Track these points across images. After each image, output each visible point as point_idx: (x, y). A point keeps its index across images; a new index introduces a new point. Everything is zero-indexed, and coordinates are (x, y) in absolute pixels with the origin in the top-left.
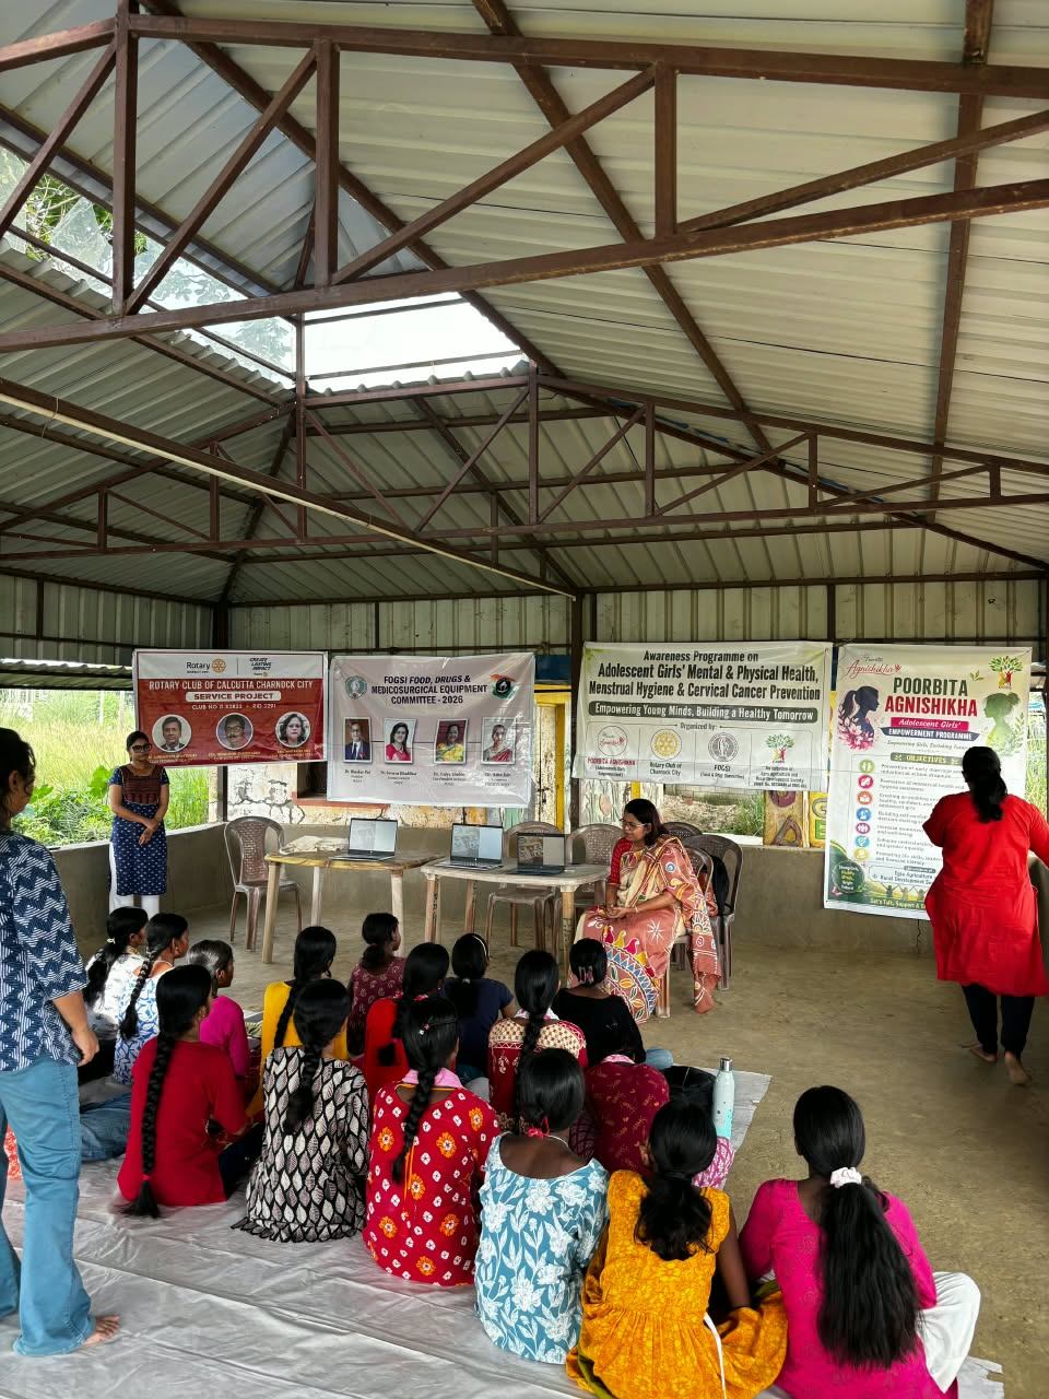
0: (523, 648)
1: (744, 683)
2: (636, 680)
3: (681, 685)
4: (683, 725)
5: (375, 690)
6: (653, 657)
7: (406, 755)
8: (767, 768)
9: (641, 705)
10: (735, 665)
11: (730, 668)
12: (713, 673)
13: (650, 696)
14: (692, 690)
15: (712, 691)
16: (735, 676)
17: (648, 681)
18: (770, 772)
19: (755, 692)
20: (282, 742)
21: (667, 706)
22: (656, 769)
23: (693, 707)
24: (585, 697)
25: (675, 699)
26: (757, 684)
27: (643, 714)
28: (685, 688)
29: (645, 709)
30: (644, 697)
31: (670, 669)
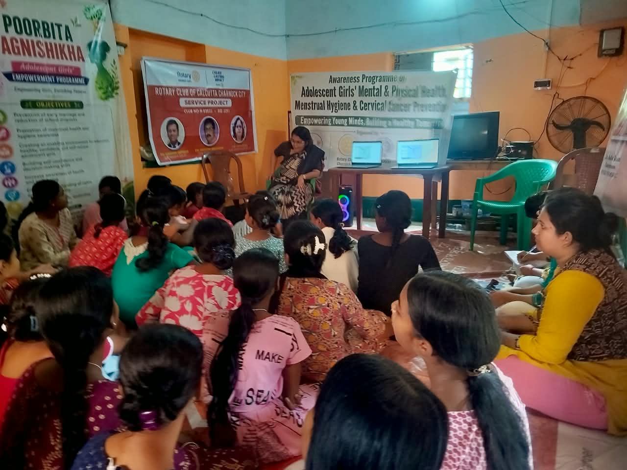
1: (396, 100)
2: (326, 99)
3: (355, 102)
4: (358, 132)
6: (334, 80)
9: (331, 117)
10: (390, 84)
11: (387, 87)
12: (376, 91)
13: (336, 111)
14: (363, 105)
15: (375, 106)
16: (390, 94)
17: (333, 100)
19: (403, 107)
21: (347, 118)
23: (364, 118)
25: (351, 113)
26: (405, 99)
27: (333, 125)
28: (358, 104)
29: (334, 120)
30: (332, 112)
31: (346, 90)
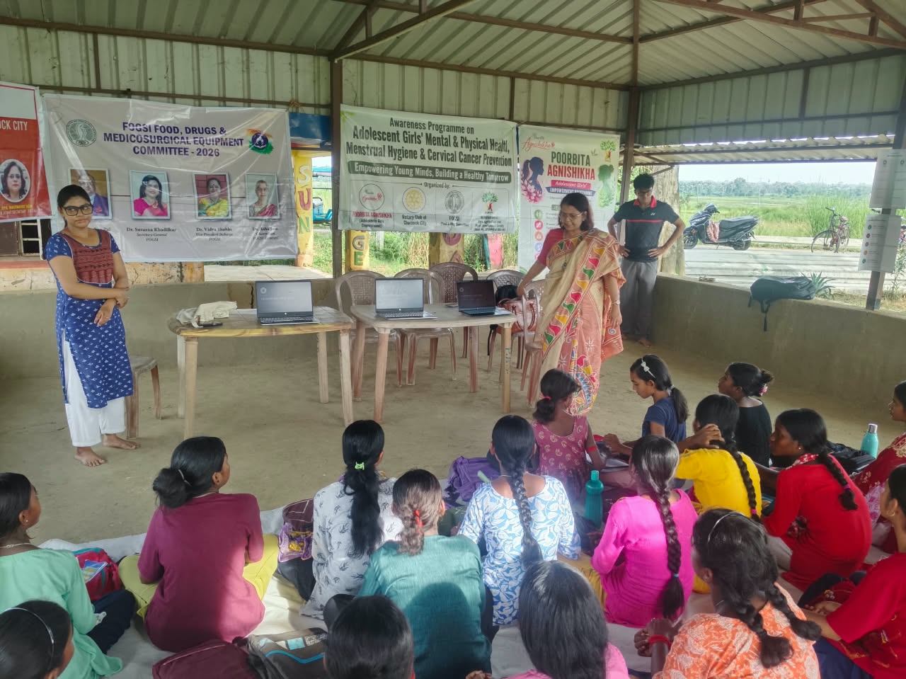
0: (273, 103)
1: (466, 151)
2: (387, 143)
3: (422, 150)
4: (426, 185)
5: (108, 137)
6: (397, 124)
7: (162, 211)
8: (482, 218)
9: (392, 166)
10: (459, 135)
11: (455, 138)
12: (444, 141)
13: (400, 159)
14: (431, 155)
15: (445, 156)
16: (459, 144)
17: (396, 145)
18: (484, 220)
19: (474, 159)
20: (5, 196)
21: (413, 167)
22: (408, 221)
23: (433, 169)
24: (346, 157)
25: (418, 162)
26: (476, 152)
27: (395, 175)
28: (426, 153)
29: (396, 170)
30: (395, 159)
31: (412, 136)
